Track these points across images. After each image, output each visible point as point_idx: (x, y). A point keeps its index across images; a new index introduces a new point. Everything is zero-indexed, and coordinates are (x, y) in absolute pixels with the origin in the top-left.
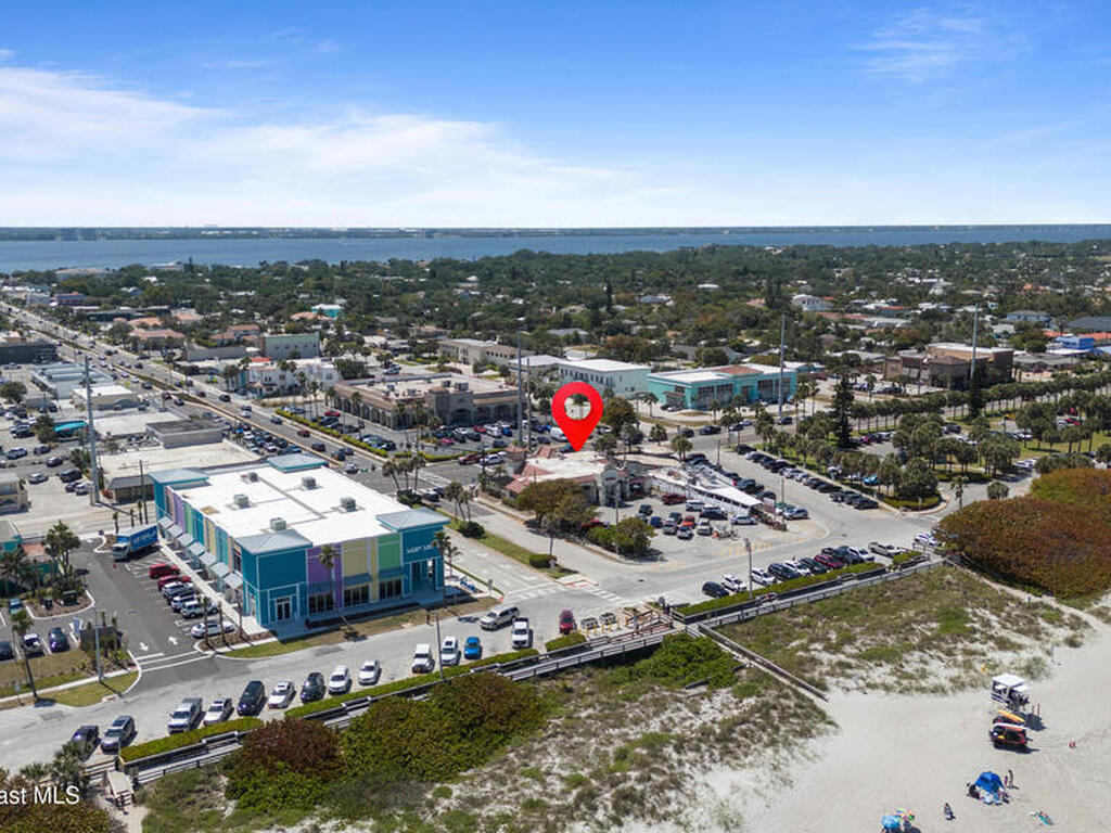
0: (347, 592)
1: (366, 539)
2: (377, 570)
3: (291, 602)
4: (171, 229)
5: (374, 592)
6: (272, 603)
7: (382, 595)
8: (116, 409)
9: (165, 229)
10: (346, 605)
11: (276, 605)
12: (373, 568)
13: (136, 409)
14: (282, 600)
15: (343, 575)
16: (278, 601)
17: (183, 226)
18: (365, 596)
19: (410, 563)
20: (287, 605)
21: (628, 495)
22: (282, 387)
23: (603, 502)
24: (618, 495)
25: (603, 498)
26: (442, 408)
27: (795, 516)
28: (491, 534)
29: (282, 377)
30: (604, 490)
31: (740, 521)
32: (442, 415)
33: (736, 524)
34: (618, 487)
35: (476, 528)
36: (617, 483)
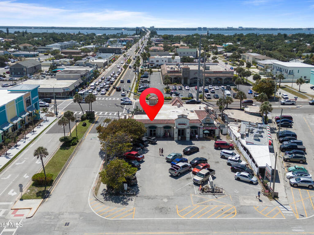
8: (84, 66)
13: (89, 67)
21: (201, 136)
22: (157, 65)
23: (176, 139)
24: (188, 136)
25: (176, 136)
26: (185, 76)
27: (299, 185)
28: (75, 147)
29: (157, 61)
30: (176, 131)
31: (242, 178)
32: (186, 79)
33: (238, 179)
34: (188, 131)
35: (70, 141)
36: (188, 128)
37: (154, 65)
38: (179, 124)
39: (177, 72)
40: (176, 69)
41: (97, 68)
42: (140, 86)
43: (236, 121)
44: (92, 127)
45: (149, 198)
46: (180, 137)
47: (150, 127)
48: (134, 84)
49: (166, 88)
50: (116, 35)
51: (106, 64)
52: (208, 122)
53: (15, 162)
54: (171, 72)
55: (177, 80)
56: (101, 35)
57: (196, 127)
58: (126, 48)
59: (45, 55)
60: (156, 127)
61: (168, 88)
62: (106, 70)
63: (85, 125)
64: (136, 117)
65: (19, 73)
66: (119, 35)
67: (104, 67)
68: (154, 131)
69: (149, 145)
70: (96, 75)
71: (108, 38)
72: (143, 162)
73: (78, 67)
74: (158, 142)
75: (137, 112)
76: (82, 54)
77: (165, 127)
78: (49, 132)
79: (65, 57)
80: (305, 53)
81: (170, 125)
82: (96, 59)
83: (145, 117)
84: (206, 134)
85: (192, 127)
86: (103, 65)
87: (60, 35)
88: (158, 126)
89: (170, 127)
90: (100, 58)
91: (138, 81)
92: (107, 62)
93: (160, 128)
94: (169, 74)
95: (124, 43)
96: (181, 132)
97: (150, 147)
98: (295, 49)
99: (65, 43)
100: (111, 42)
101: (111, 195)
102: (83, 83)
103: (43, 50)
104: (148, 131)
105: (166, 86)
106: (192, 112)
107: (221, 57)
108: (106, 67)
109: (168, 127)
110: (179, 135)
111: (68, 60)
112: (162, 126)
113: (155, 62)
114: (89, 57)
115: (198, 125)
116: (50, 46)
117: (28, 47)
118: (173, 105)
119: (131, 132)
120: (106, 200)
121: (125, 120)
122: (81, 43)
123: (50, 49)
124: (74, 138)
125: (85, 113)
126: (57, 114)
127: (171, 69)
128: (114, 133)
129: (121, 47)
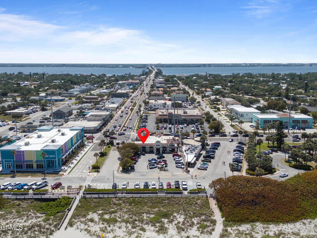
0: (27, 165)
1: (31, 151)
2: (36, 160)
3: (11, 164)
4: (232, 64)
5: (35, 166)
6: (5, 164)
7: (37, 167)
8: (103, 110)
9: (230, 64)
10: (27, 168)
11: (6, 164)
12: (34, 159)
13: (106, 111)
14: (8, 163)
15: (25, 160)
16: (7, 163)
17: (235, 63)
18: (32, 167)
19: (46, 160)
20: (10, 165)
21: (168, 152)
22: (155, 109)
23: (155, 153)
24: (161, 151)
25: (155, 151)
26: (170, 118)
27: (200, 168)
28: (106, 156)
29: (155, 106)
30: (155, 149)
31: (178, 166)
32: (171, 120)
33: (177, 167)
34: (161, 149)
35: (104, 154)
36: (161, 147)
37: (152, 109)
38: (157, 146)
39: (165, 115)
40: (165, 113)
41: (112, 112)
42: (140, 125)
43: (186, 144)
44: (113, 148)
45: (139, 172)
46: (157, 152)
47: (143, 147)
48: (137, 123)
49: (157, 126)
50: (124, 75)
51: (118, 108)
52: (172, 145)
53: (80, 162)
54: (161, 115)
55: (165, 121)
56: (111, 75)
57: (165, 147)
58: (133, 91)
59: (69, 99)
60: (145, 147)
61: (158, 126)
62: (118, 113)
63: (109, 147)
64: (136, 142)
65: (59, 116)
66: (127, 76)
67: (116, 110)
68: (145, 149)
69: (141, 155)
70: (111, 117)
71: (117, 80)
72: (138, 162)
73: (99, 111)
74: (146, 155)
75: (137, 140)
76: (99, 99)
77: (150, 147)
78: (92, 150)
79: (87, 102)
80: (273, 97)
81: (152, 146)
82: (110, 104)
83: (141, 142)
84: (170, 150)
85: (163, 147)
86: (115, 109)
87: (75, 76)
88: (147, 147)
89: (152, 147)
90: (113, 103)
91: (139, 121)
92: (118, 106)
93: (148, 148)
94: (160, 117)
95: (131, 87)
96: (158, 150)
97: (142, 157)
98: (267, 93)
99: (83, 88)
100: (120, 85)
101: (124, 171)
102: (104, 123)
103: (67, 95)
104: (142, 149)
105: (157, 125)
106: (165, 140)
107: (206, 101)
108: (118, 110)
109: (151, 147)
110: (157, 151)
111: (89, 105)
112: (148, 147)
113: (153, 106)
114: (104, 102)
115: (166, 146)
116: (71, 91)
117: (54, 92)
118: (156, 136)
119: (133, 149)
120: (122, 173)
121: (130, 143)
122: (95, 86)
123: (72, 94)
124: (106, 153)
125: (108, 141)
126: (93, 142)
127: (162, 113)
128: (125, 149)
129: (129, 91)
